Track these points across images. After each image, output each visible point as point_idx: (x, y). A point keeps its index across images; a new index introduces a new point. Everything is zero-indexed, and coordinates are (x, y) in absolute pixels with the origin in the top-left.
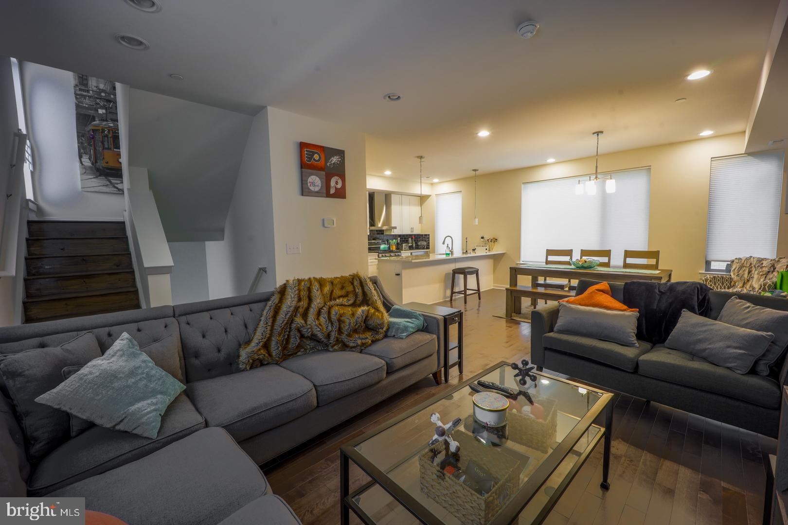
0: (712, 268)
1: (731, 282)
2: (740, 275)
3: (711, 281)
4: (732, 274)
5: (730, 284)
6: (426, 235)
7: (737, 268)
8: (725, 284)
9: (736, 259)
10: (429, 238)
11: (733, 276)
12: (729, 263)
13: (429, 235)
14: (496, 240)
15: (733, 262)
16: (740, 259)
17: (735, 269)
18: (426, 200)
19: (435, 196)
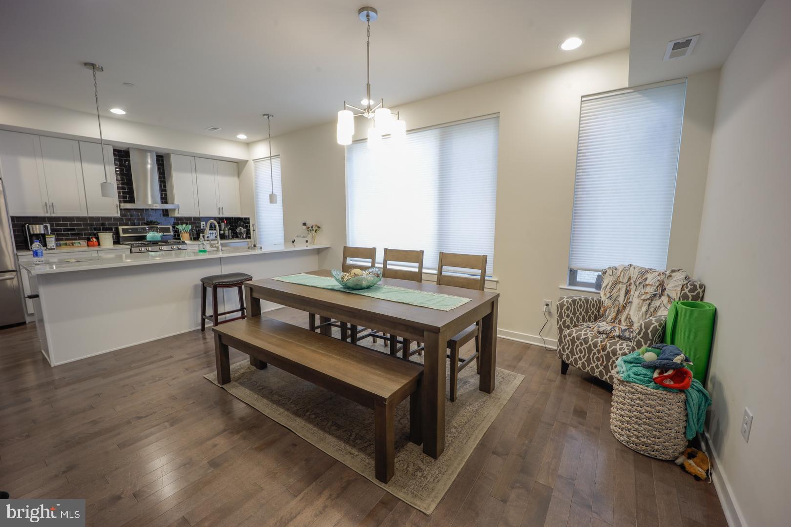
0: (578, 279)
1: (600, 308)
2: (614, 297)
3: (568, 309)
4: (602, 295)
5: (598, 311)
6: (246, 219)
7: (610, 285)
8: (590, 313)
9: (610, 268)
10: (249, 223)
11: (603, 299)
12: (600, 273)
13: (249, 219)
14: (319, 227)
15: (604, 273)
16: (616, 269)
17: (606, 286)
18: (244, 167)
19: (252, 162)
